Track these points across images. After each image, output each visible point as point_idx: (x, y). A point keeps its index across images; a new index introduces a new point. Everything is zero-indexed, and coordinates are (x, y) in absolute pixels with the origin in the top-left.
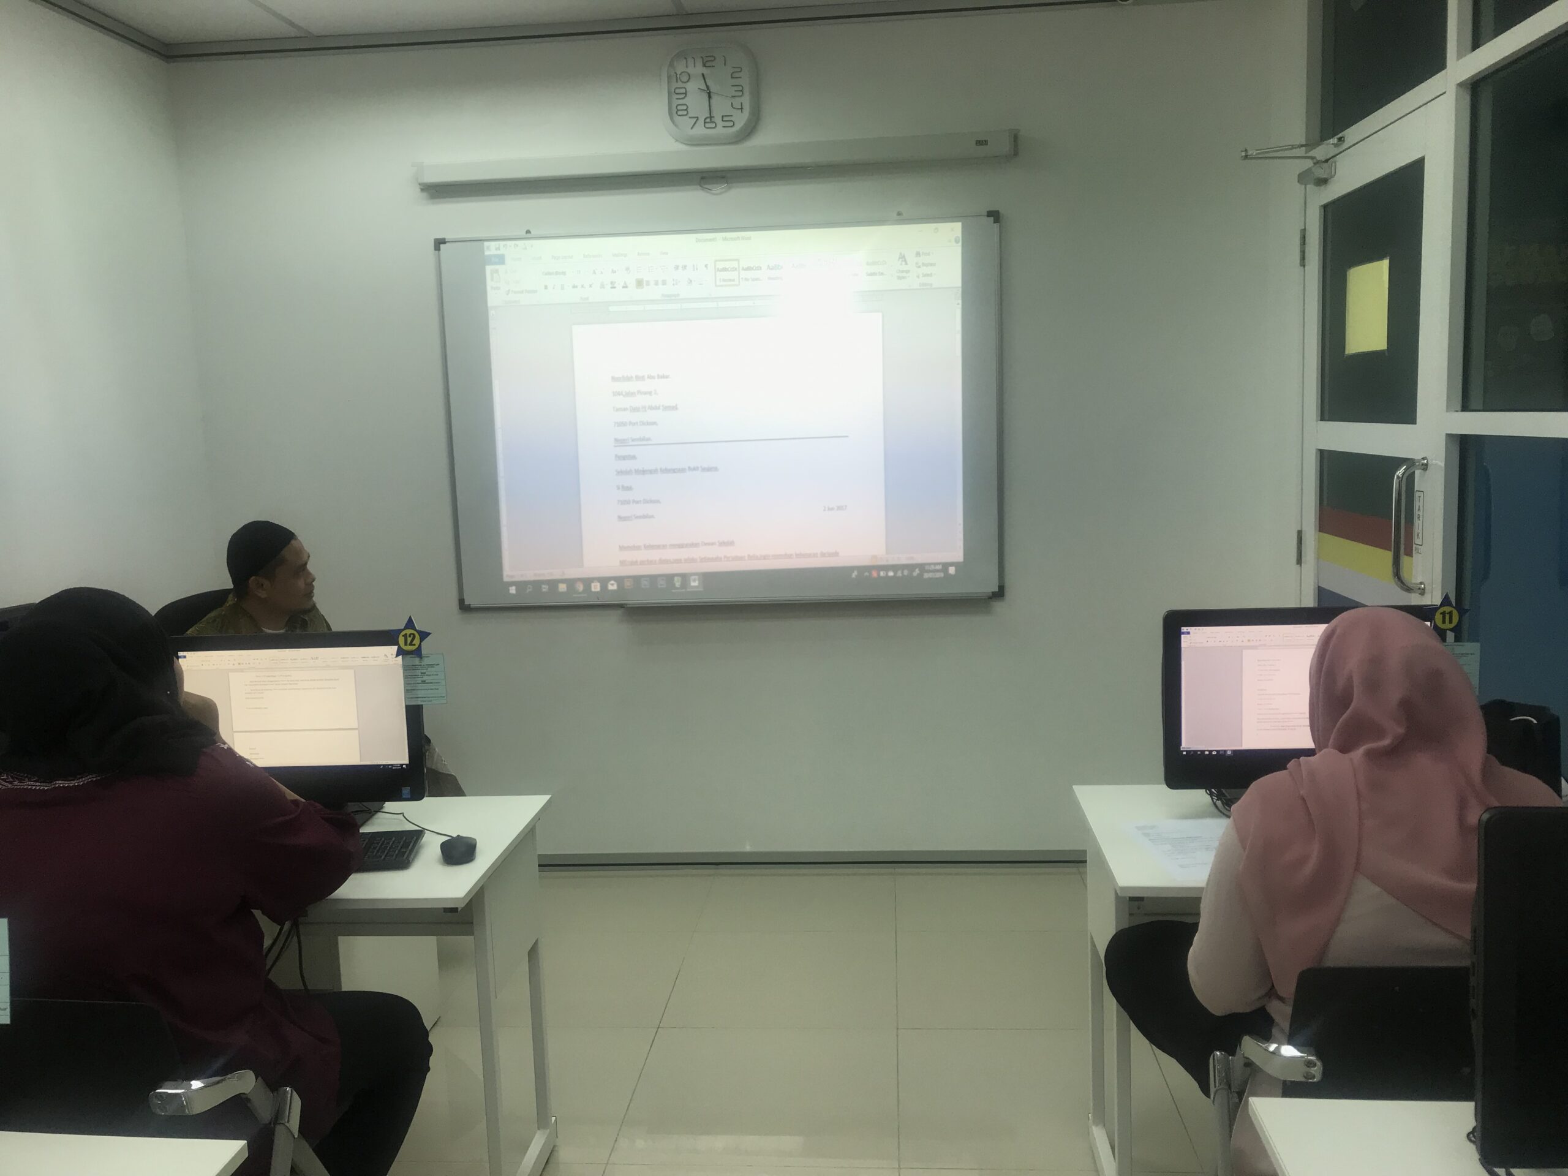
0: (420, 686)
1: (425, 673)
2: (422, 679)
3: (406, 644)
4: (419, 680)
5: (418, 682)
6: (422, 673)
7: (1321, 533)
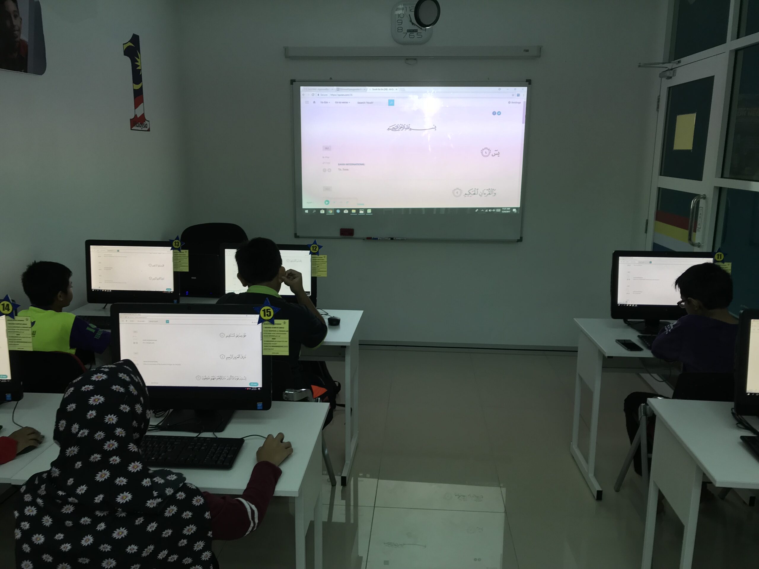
7: (656, 221)
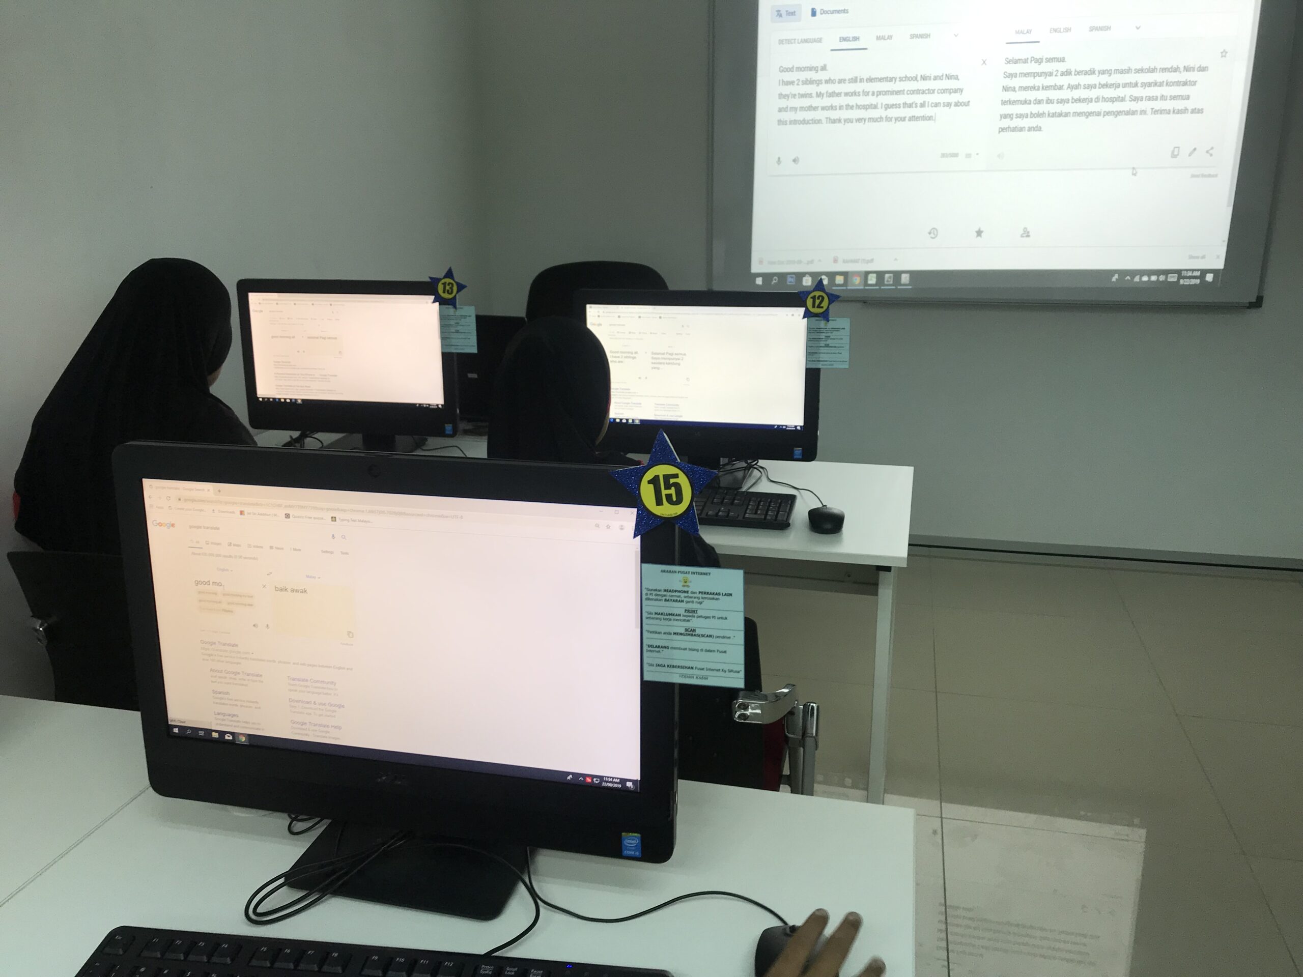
0: (822, 350)
1: (829, 337)
2: (824, 342)
3: (814, 306)
4: (822, 343)
5: (821, 345)
6: (826, 337)
